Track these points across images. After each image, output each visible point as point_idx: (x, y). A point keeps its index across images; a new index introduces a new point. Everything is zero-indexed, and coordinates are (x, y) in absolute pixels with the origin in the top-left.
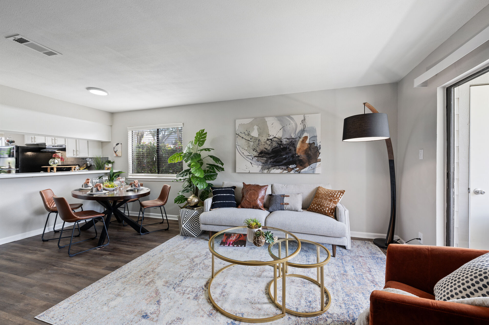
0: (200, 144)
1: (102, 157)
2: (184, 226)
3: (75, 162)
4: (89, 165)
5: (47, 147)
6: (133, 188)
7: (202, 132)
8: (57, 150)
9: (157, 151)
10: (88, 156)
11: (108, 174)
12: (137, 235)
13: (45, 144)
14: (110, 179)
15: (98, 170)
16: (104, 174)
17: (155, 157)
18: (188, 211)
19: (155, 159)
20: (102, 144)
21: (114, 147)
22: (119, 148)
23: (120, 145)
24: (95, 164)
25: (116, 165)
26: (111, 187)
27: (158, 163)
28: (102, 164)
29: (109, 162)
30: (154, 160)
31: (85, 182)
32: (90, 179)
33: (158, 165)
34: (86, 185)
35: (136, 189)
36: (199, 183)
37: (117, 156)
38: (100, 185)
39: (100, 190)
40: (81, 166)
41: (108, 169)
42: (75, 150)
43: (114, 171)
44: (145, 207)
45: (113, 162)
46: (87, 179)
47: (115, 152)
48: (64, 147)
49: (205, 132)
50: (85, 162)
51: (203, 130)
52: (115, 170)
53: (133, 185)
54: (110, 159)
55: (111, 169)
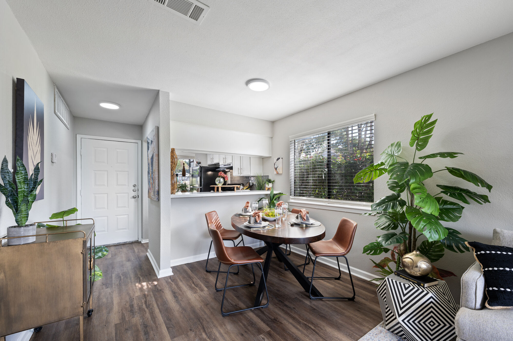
0: (420, 145)
1: (262, 175)
2: (403, 321)
3: (240, 181)
4: (251, 185)
5: (220, 167)
6: (299, 221)
7: (426, 121)
8: (227, 169)
9: (328, 164)
10: (250, 174)
11: (268, 195)
12: (305, 297)
13: (218, 164)
14: (271, 202)
15: (259, 190)
16: (264, 195)
17: (325, 174)
18: (407, 286)
19: (325, 177)
20: (263, 159)
21: (275, 162)
22: (280, 164)
23: (281, 160)
24: (256, 184)
25: (276, 184)
26: (272, 216)
27: (328, 183)
28: (262, 183)
29: (270, 181)
30: (323, 178)
31: (245, 206)
32: (250, 203)
33: (329, 186)
34: (245, 210)
35: (304, 223)
36: (428, 227)
37: (278, 173)
38: (259, 214)
39: (258, 222)
40: (245, 185)
41: (269, 189)
42: (239, 168)
43: (275, 192)
44: (317, 255)
45: (274, 181)
46: (247, 201)
47: (276, 169)
48: (231, 166)
49: (431, 120)
50: (248, 181)
51: (430, 117)
52: (275, 190)
53: (300, 216)
54: (271, 178)
55: (272, 190)
